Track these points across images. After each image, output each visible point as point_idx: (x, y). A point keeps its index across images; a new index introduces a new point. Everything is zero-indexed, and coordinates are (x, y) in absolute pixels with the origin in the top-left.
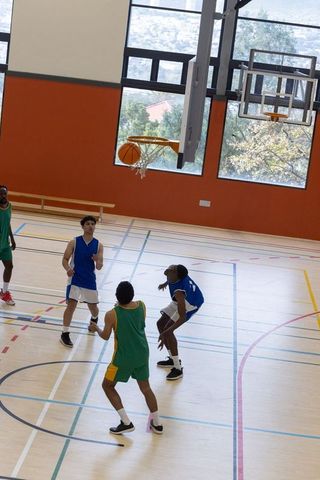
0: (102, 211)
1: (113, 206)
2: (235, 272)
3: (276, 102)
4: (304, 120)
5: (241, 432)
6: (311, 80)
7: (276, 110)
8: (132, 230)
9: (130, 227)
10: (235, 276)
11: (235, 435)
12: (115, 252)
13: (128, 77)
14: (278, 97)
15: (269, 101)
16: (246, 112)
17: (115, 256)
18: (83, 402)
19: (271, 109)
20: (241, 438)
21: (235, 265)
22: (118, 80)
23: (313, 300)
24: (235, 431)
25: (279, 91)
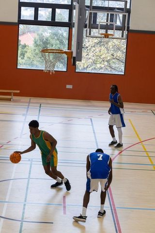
0: (12, 95)
1: (19, 91)
2: (92, 123)
3: (106, 27)
4: (122, 36)
5: (115, 210)
6: (125, 14)
7: (107, 32)
8: (30, 104)
9: (29, 102)
10: (92, 125)
11: (112, 212)
12: (24, 117)
13: (21, 19)
14: (107, 24)
15: (102, 27)
16: (90, 34)
17: (25, 119)
18: (25, 201)
19: (103, 31)
20: (116, 213)
21: (91, 119)
22: (16, 21)
23: (138, 135)
24: (112, 210)
25: (107, 21)
